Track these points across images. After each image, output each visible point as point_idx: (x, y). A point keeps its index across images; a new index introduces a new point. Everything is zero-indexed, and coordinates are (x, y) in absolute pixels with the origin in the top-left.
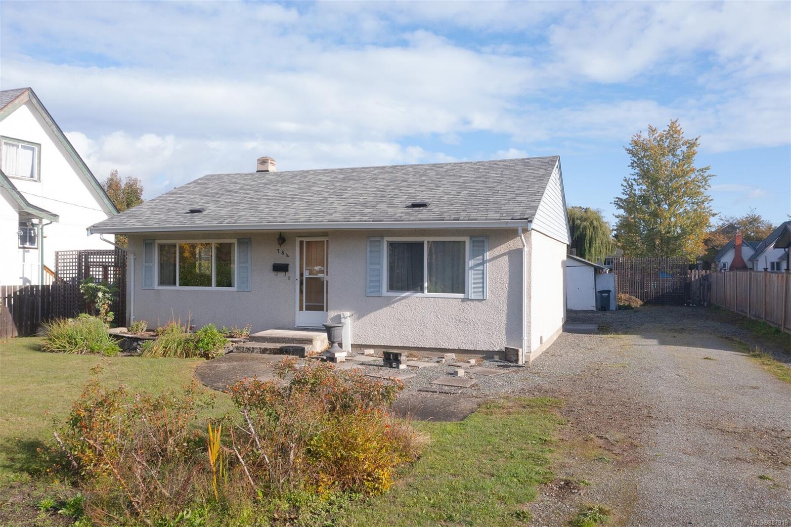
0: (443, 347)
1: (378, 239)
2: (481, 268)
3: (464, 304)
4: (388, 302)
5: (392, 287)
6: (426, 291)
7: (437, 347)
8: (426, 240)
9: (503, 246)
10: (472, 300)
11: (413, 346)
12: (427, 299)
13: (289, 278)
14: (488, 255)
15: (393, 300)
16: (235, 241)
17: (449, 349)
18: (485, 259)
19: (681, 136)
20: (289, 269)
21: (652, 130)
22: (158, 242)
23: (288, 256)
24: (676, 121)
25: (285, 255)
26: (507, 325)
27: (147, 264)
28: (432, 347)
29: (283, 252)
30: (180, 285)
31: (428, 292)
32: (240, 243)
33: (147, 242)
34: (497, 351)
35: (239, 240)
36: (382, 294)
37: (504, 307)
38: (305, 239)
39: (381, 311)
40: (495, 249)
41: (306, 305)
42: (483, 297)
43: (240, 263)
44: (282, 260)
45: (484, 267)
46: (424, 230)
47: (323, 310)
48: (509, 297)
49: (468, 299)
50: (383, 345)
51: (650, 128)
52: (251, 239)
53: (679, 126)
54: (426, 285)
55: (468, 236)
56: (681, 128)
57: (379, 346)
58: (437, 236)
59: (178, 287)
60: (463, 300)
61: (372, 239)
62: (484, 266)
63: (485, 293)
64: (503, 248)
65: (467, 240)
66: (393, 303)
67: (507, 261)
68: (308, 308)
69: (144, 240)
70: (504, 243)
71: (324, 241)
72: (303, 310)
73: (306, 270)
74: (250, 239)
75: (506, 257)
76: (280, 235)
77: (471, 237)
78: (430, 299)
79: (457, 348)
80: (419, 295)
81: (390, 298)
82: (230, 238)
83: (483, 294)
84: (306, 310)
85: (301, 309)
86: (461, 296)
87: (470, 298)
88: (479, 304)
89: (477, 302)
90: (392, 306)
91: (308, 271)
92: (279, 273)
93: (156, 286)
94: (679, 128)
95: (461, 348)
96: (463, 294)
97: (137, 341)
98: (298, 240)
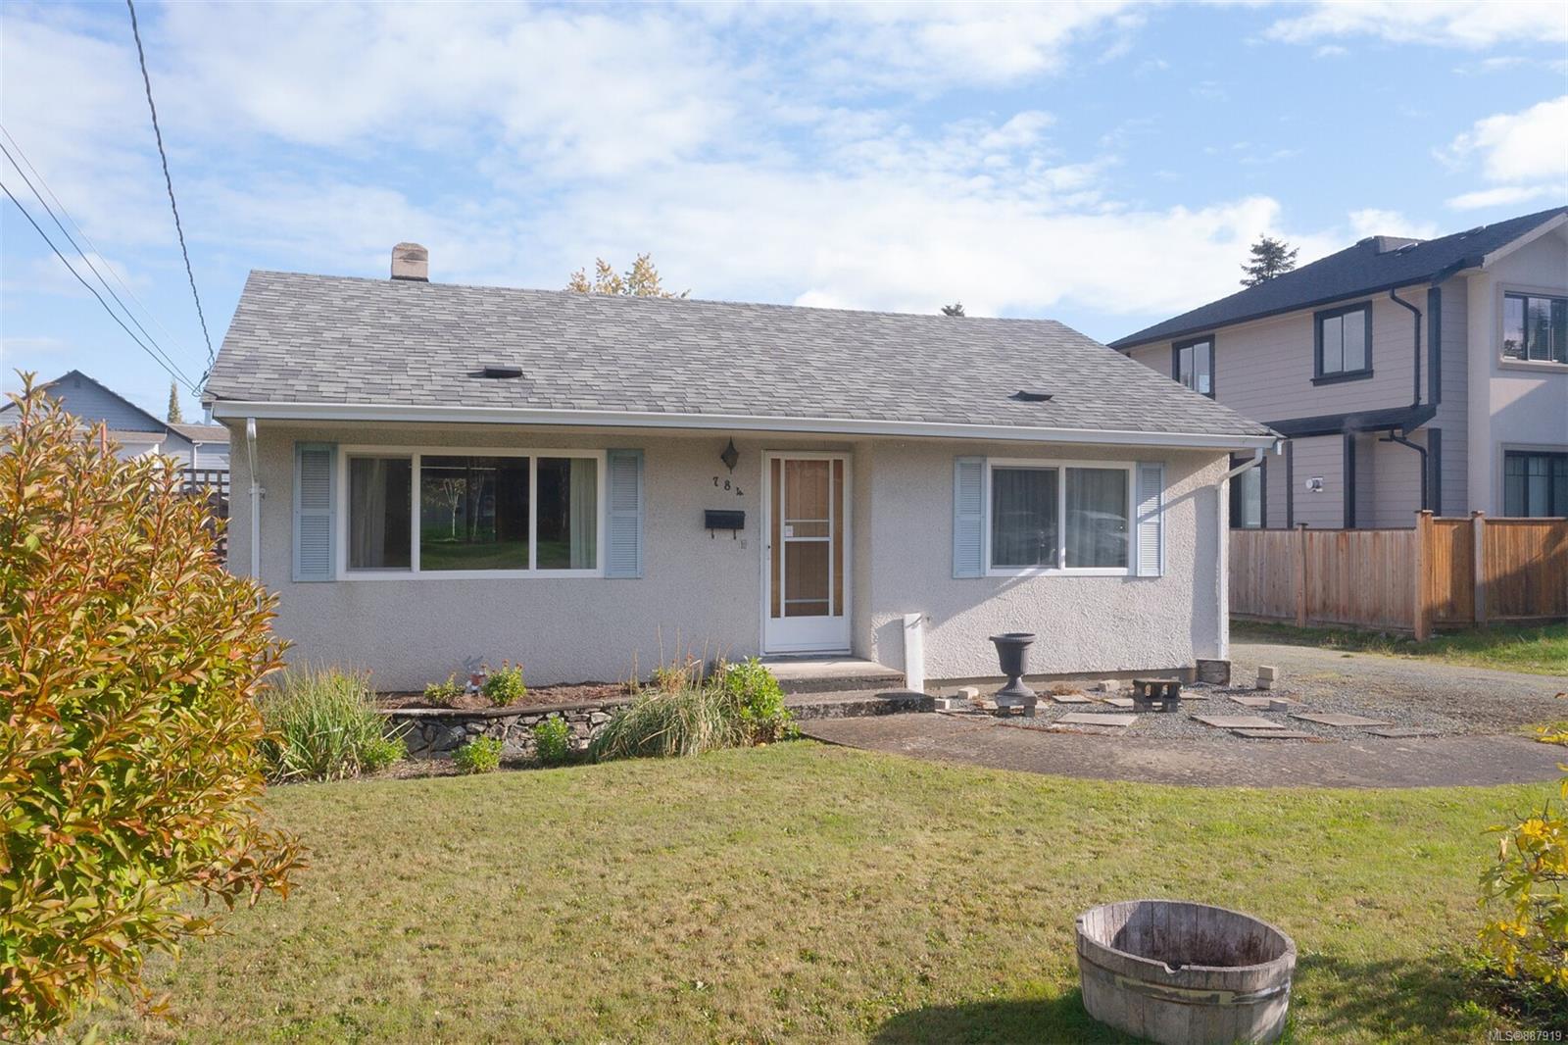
0: (1093, 670)
1: (976, 461)
2: (1154, 519)
3: (1127, 586)
4: (994, 588)
5: (1001, 558)
6: (1063, 564)
7: (1082, 671)
8: (1063, 465)
9: (1187, 480)
10: (1141, 579)
11: (1040, 673)
12: (1066, 579)
13: (743, 545)
14: (1166, 496)
15: (1005, 584)
16: (600, 456)
17: (1103, 673)
18: (1162, 504)
19: (657, 285)
20: (745, 524)
21: (604, 269)
22: (344, 451)
23: (740, 493)
24: (648, 258)
25: (733, 490)
26: (1193, 620)
27: (310, 512)
28: (1074, 671)
29: (727, 484)
30: (424, 567)
31: (1067, 566)
32: (615, 458)
33: (306, 449)
34: (1180, 669)
35: (610, 451)
36: (984, 574)
37: (1188, 590)
38: (783, 457)
39: (980, 607)
40: (1175, 486)
41: (786, 604)
42: (1160, 572)
43: (614, 508)
44: (725, 502)
45: (1160, 520)
46: (1060, 447)
47: (828, 614)
48: (1196, 569)
49: (1135, 578)
50: (985, 675)
51: (600, 263)
52: (643, 450)
53: (653, 266)
54: (1063, 552)
55: (1132, 460)
56: (656, 272)
57: (978, 678)
58: (1083, 459)
59: (416, 573)
60: (1126, 579)
61: (965, 461)
62: (1160, 515)
63: (1162, 567)
64: (1187, 485)
65: (1131, 467)
66: (1004, 589)
67: (1193, 506)
68: (791, 611)
69: (297, 443)
70: (1188, 476)
71: (828, 462)
72: (779, 616)
73: (787, 524)
74: (641, 451)
75: (1191, 501)
76: (731, 443)
77: (1139, 462)
78: (1071, 579)
79: (1116, 670)
80: (1051, 572)
81: (997, 580)
82: (586, 447)
83: (1159, 567)
84: (787, 615)
85: (776, 614)
86: (1122, 571)
87: (1139, 575)
88: (1151, 585)
89: (1147, 582)
90: (1003, 595)
91: (791, 527)
92: (716, 533)
93: (342, 573)
94: (652, 271)
95: (1123, 669)
96: (1125, 569)
97: (464, 725)
98: (767, 458)
